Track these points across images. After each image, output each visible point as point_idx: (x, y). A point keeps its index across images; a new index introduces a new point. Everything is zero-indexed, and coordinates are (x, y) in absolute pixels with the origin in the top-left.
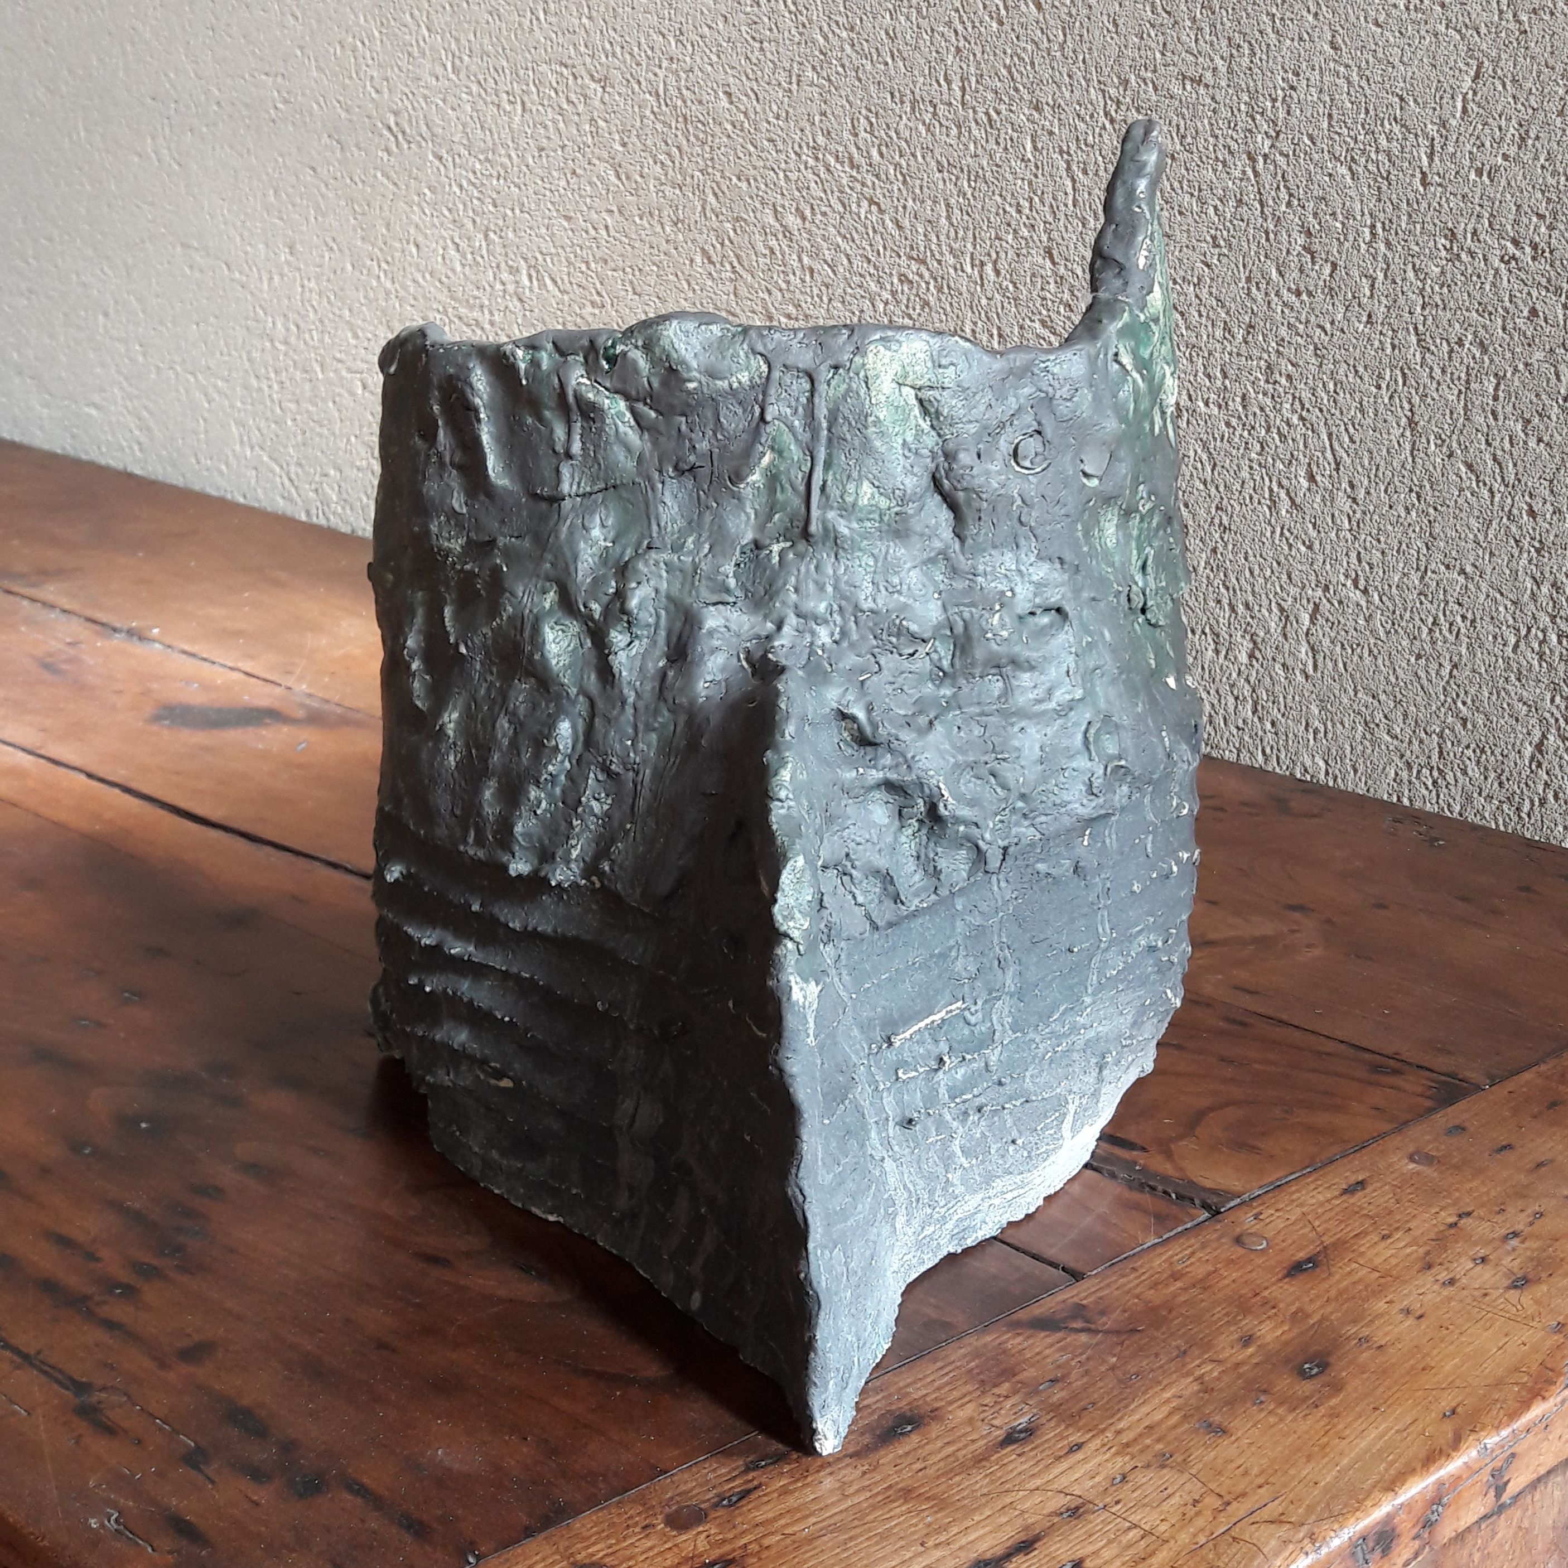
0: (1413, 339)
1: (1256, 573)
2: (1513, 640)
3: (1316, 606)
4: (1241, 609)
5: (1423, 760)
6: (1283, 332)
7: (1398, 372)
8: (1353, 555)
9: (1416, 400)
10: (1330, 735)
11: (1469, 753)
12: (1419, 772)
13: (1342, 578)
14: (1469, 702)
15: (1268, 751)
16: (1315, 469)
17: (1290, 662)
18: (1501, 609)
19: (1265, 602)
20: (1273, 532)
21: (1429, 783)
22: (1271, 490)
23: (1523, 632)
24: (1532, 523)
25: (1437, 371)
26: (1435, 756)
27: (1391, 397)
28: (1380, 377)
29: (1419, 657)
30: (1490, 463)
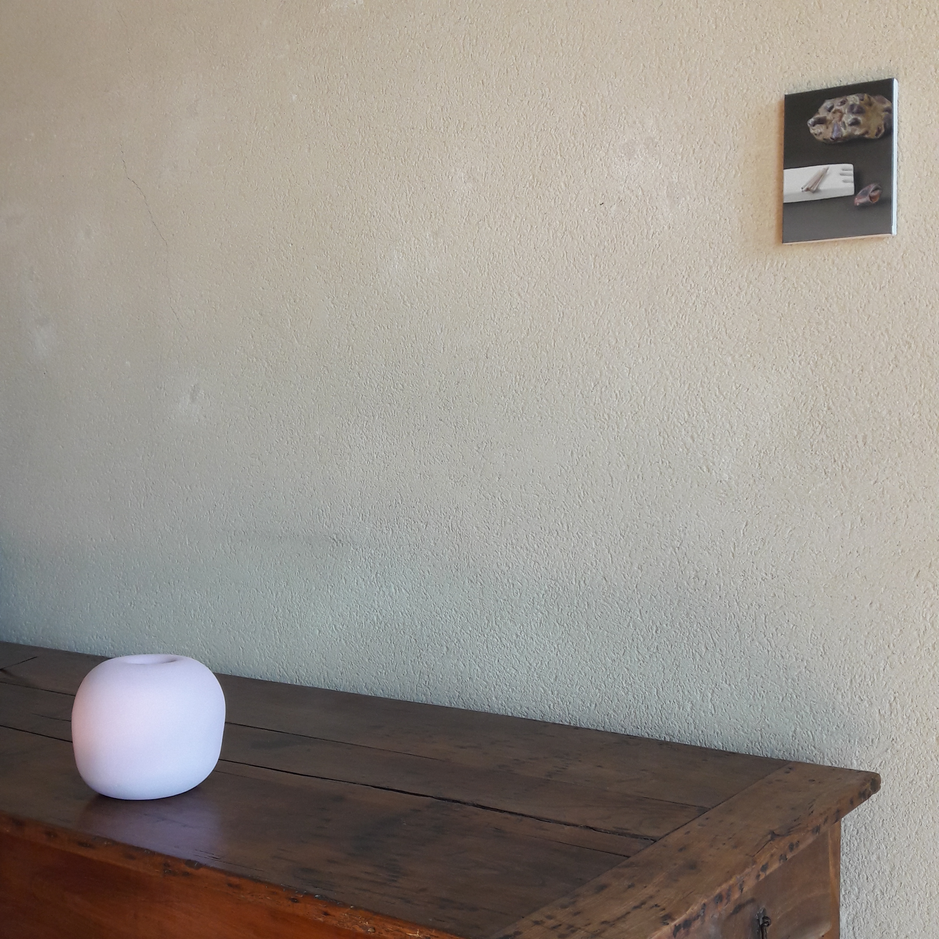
0: (736, 603)
1: (691, 680)
2: (781, 698)
3: (713, 691)
4: (686, 693)
5: (756, 740)
6: (691, 601)
7: (732, 614)
8: (724, 673)
9: (739, 623)
10: (723, 734)
11: (771, 736)
12: (755, 744)
13: (721, 681)
14: (769, 719)
15: (701, 741)
16: (707, 645)
17: (706, 710)
18: (776, 688)
19: (695, 690)
20: (695, 667)
21: (759, 748)
22: (692, 652)
23: (784, 695)
24: (782, 660)
25: (745, 614)
26: (760, 738)
27: (730, 622)
28: (726, 615)
29: (750, 706)
30: (766, 641)
